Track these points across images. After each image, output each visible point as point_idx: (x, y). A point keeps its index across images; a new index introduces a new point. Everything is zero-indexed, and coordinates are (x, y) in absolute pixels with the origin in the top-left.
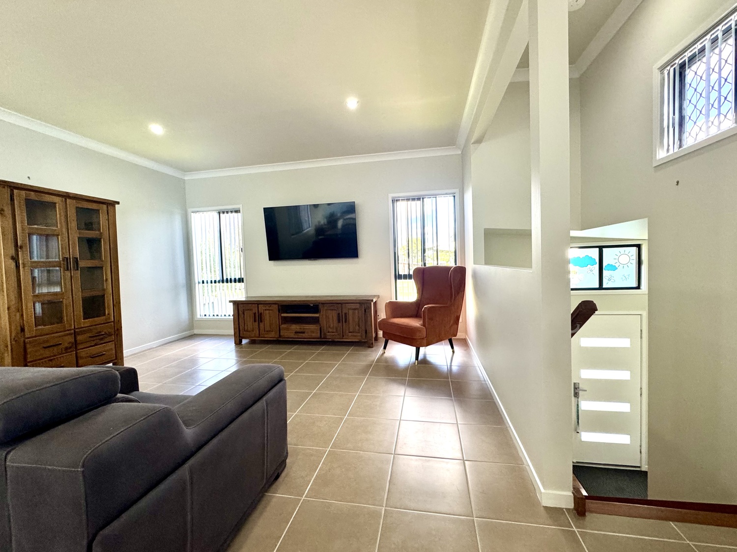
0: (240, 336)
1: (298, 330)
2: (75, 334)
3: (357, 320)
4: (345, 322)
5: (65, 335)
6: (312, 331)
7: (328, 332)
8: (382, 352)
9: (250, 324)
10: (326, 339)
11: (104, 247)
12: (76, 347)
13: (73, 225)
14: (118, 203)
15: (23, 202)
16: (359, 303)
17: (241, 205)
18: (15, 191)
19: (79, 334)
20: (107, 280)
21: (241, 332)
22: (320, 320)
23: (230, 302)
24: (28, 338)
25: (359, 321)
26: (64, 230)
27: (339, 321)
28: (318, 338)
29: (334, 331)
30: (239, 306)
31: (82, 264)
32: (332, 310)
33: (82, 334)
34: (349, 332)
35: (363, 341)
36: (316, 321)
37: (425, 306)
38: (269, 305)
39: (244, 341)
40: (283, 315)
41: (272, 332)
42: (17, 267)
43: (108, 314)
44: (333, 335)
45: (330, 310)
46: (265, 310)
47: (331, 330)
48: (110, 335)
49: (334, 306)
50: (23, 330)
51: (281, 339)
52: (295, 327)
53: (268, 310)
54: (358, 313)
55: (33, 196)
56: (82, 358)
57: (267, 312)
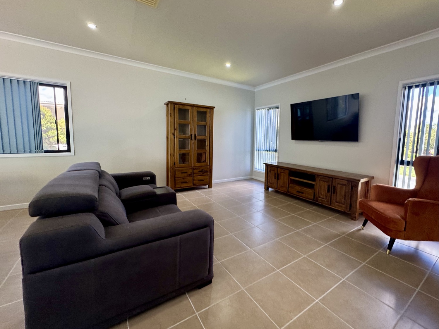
0: (267, 186)
1: (299, 190)
2: (193, 169)
3: (343, 193)
4: (334, 193)
5: (189, 169)
6: (308, 193)
7: (320, 197)
8: (360, 228)
9: (273, 180)
10: (318, 202)
11: (208, 129)
12: (193, 175)
13: (195, 119)
14: (215, 107)
15: (178, 110)
16: (347, 181)
17: (280, 104)
18: (175, 105)
19: (194, 170)
20: (207, 145)
21: (268, 183)
22: (315, 186)
23: (264, 164)
24: (176, 168)
25: (345, 195)
26: (192, 122)
27: (328, 191)
28: (312, 200)
29: (324, 197)
30: (268, 167)
31: (198, 137)
32: (325, 181)
33: (196, 169)
34: (336, 202)
35: (347, 212)
36: (312, 187)
37: (410, 199)
38: (284, 170)
39: (270, 189)
40: (291, 178)
41: (284, 187)
42: (174, 138)
43: (207, 162)
44: (323, 201)
45: (324, 181)
46: (282, 172)
47: (321, 196)
48: (207, 172)
49: (326, 178)
50: (175, 164)
51: (289, 193)
52: (298, 188)
53: (283, 172)
54: (345, 189)
55: (181, 107)
56: (195, 180)
57: (282, 173)
